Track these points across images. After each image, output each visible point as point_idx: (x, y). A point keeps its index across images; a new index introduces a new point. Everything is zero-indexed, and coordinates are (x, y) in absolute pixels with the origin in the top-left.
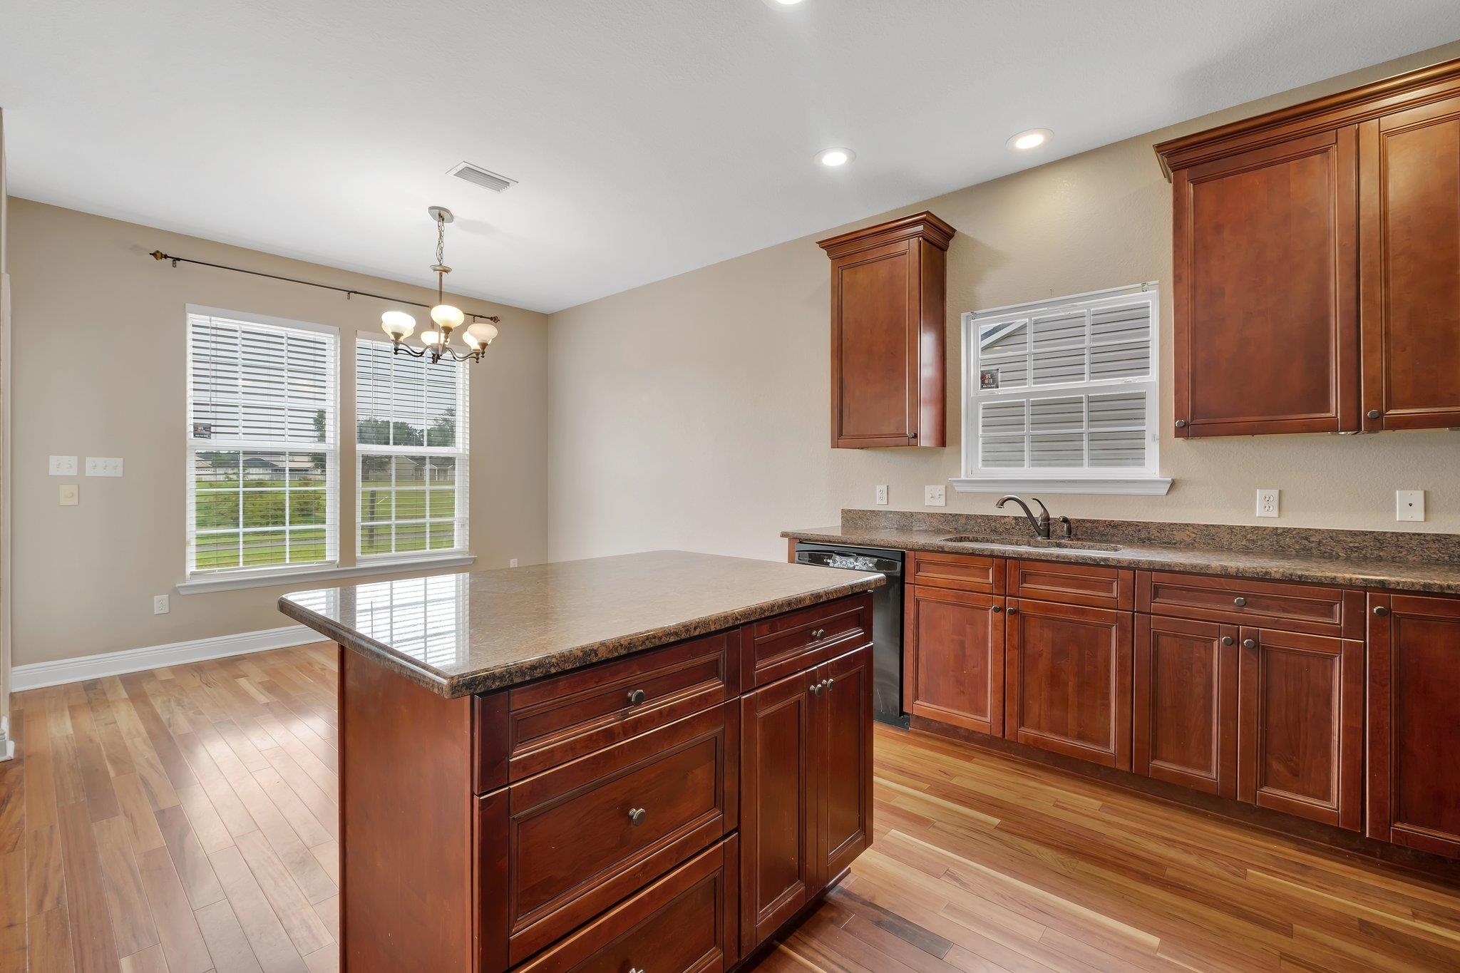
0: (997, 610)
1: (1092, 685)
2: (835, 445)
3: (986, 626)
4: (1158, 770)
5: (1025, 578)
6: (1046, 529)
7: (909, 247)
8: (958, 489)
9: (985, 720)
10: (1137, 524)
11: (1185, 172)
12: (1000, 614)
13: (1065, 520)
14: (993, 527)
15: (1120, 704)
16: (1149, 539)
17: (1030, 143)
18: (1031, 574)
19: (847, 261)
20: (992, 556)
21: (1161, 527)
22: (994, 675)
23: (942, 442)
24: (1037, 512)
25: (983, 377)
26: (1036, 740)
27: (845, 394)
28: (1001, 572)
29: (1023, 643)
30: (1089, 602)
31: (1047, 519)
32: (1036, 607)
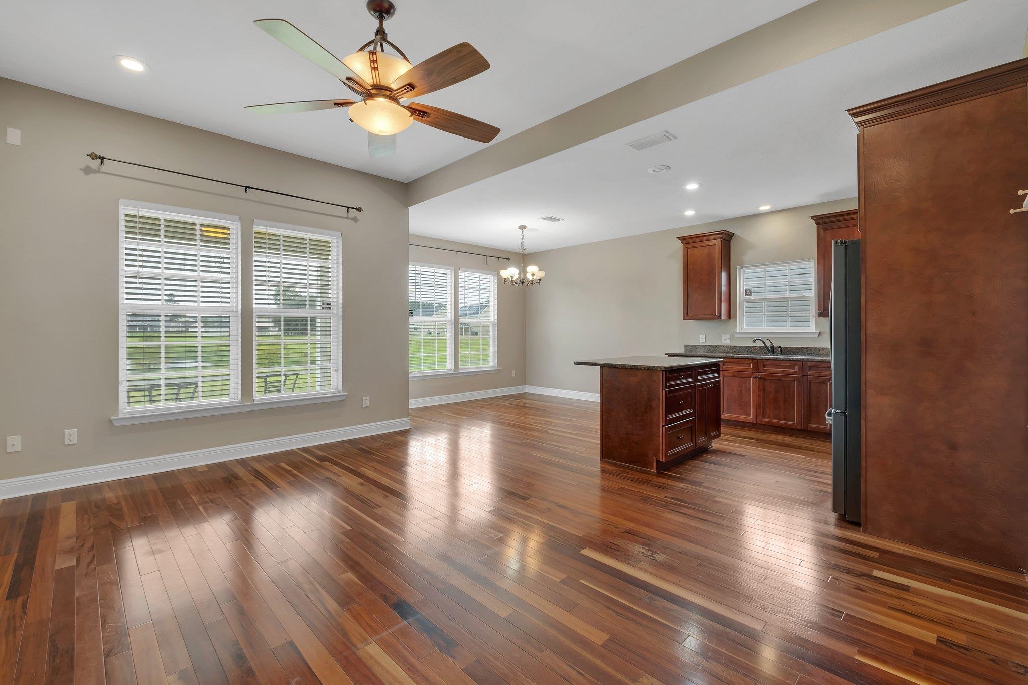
0: (754, 378)
1: (788, 402)
2: (684, 318)
3: (750, 384)
4: (811, 427)
5: (765, 366)
6: (772, 350)
7: (717, 243)
8: (736, 336)
9: (751, 417)
10: (807, 348)
11: (821, 226)
12: (755, 380)
13: (780, 347)
14: (750, 350)
15: (797, 407)
16: (811, 354)
17: (765, 208)
18: (766, 365)
19: (690, 245)
20: (752, 359)
21: (815, 349)
22: (754, 401)
23: (730, 318)
24: (769, 345)
25: (746, 291)
26: (769, 422)
27: (689, 298)
28: (756, 364)
29: (764, 389)
30: (788, 373)
31: (772, 347)
32: (769, 376)
